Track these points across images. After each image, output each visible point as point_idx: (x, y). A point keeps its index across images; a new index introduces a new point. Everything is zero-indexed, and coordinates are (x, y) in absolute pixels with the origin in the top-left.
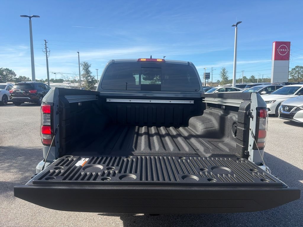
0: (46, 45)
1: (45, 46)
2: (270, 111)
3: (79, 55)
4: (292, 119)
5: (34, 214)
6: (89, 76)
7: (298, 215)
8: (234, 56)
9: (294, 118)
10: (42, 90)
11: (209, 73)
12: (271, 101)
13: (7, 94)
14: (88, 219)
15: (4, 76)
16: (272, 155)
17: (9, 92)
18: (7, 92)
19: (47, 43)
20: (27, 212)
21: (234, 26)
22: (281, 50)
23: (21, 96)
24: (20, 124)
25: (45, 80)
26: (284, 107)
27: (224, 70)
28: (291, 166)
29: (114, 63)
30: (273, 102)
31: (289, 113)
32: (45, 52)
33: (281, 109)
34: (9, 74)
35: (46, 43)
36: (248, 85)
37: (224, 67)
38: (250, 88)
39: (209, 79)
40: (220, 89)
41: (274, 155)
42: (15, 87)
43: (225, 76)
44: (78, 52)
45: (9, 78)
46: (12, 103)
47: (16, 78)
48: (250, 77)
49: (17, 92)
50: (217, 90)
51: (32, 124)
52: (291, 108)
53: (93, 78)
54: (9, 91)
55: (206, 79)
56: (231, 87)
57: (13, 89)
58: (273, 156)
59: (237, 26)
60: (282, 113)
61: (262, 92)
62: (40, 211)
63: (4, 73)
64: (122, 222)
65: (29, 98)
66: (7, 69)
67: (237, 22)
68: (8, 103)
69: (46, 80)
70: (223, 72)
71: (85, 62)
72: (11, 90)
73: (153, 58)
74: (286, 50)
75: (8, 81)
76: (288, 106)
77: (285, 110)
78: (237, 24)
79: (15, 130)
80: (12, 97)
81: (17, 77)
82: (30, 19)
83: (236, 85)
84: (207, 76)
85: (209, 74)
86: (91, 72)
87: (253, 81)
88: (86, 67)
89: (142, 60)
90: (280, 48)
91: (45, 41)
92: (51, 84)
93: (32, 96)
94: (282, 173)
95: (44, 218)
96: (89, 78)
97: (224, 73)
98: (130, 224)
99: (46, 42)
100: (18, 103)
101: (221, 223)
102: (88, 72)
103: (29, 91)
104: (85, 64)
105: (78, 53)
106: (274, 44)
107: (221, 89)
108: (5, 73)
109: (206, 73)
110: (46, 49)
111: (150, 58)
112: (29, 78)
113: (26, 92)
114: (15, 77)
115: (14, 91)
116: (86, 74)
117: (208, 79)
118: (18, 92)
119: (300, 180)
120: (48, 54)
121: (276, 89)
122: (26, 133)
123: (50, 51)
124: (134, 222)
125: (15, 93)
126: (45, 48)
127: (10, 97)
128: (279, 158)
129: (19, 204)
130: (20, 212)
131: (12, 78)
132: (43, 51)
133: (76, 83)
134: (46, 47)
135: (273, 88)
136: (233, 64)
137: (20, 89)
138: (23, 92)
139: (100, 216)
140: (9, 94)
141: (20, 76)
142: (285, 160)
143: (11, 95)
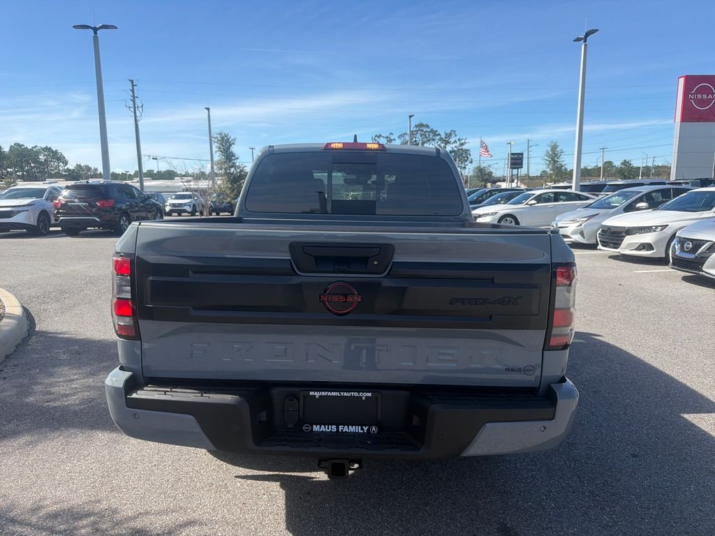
0: (133, 91)
1: (131, 94)
2: (653, 249)
3: (209, 115)
4: (700, 271)
5: (106, 474)
6: (232, 167)
7: (660, 488)
8: (577, 112)
9: (704, 269)
10: (126, 199)
11: (522, 154)
12: (657, 227)
13: (48, 210)
14: (214, 487)
15: (41, 163)
16: (636, 355)
17: (52, 204)
18: (49, 206)
19: (135, 87)
20: (91, 469)
21: (578, 40)
22: (699, 96)
23: (79, 214)
24: (78, 279)
25: (134, 172)
26: (682, 241)
27: (554, 148)
28: (673, 382)
29: (273, 154)
30: (660, 228)
31: (692, 256)
32: (132, 109)
33: (677, 247)
34: (52, 161)
35: (133, 88)
36: (610, 185)
37: (555, 142)
38: (613, 191)
39: (522, 167)
40: (540, 195)
41: (638, 356)
42: (66, 193)
43: (557, 161)
44: (207, 107)
45: (53, 170)
46: (60, 229)
47: (68, 170)
48: (620, 162)
49: (70, 206)
50: (535, 199)
51: (103, 279)
52: (698, 244)
53: (241, 171)
54: (52, 202)
55: (512, 168)
56: (568, 190)
57: (60, 198)
58: (636, 357)
59: (585, 41)
60: (677, 256)
61: (639, 205)
62: (118, 467)
63: (40, 157)
64: (282, 492)
65: (98, 220)
66: (48, 149)
67: (586, 31)
68: (51, 229)
69: (136, 172)
70: (551, 153)
71: (221, 134)
72: (57, 202)
73: (359, 141)
74: (710, 96)
75: (51, 176)
76: (692, 240)
77: (685, 249)
78: (587, 35)
79: (67, 295)
80: (60, 217)
81: (71, 166)
82: (95, 33)
83: (581, 186)
84: (517, 161)
85: (521, 156)
86: (236, 157)
87: (626, 174)
88: (226, 144)
89: (333, 146)
90: (697, 92)
91: (132, 81)
92: (146, 184)
93: (103, 214)
94: (649, 397)
95: (127, 482)
96: (233, 169)
97: (554, 156)
98: (300, 497)
99: (133, 85)
100: (73, 230)
101: (489, 500)
102: (229, 157)
103: (97, 203)
104: (223, 138)
105: (207, 111)
106: (682, 81)
107: (543, 196)
108: (42, 158)
109: (512, 154)
110: (134, 101)
111: (352, 141)
112: (96, 169)
113: (91, 206)
114: (66, 168)
115: (64, 202)
116: (225, 162)
117: (518, 168)
118: (73, 206)
119: (684, 413)
120: (138, 114)
121: (674, 197)
122: (90, 302)
123: (142, 107)
124: (309, 493)
125: (67, 208)
126: (132, 98)
127: (55, 215)
128: (650, 363)
129: (78, 452)
130: (78, 469)
131: (59, 170)
132: (128, 105)
133: (204, 181)
134: (134, 97)
135: (666, 194)
136: (575, 131)
137: (77, 198)
138: (84, 204)
139: (240, 480)
140: (53, 210)
141: (77, 165)
142: (661, 369)
143: (58, 213)
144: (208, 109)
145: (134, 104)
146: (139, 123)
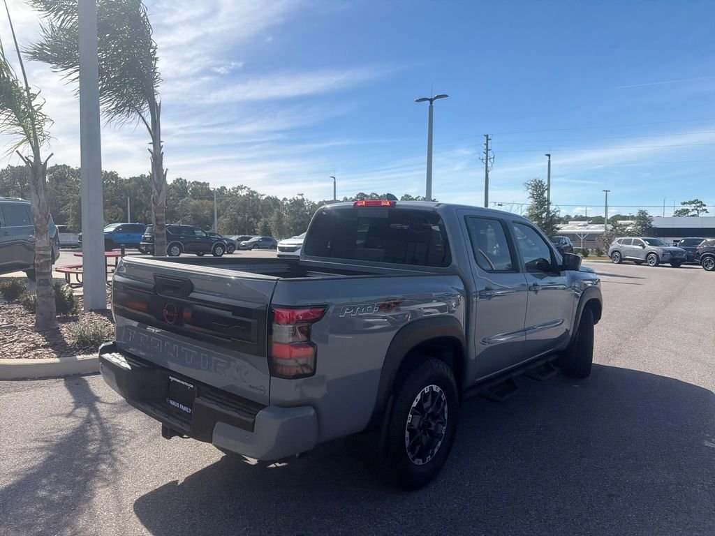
0: (487, 145)
1: (485, 146)
3: (549, 161)
6: (544, 212)
19: (489, 141)
32: (485, 161)
35: (487, 142)
82: (431, 103)
91: (487, 136)
99: (488, 139)
102: (542, 202)
104: (537, 184)
105: (548, 157)
110: (487, 154)
120: (489, 165)
123: (494, 158)
126: (485, 151)
132: (481, 158)
134: (487, 150)
144: (549, 155)
145: (487, 156)
146: (489, 173)
